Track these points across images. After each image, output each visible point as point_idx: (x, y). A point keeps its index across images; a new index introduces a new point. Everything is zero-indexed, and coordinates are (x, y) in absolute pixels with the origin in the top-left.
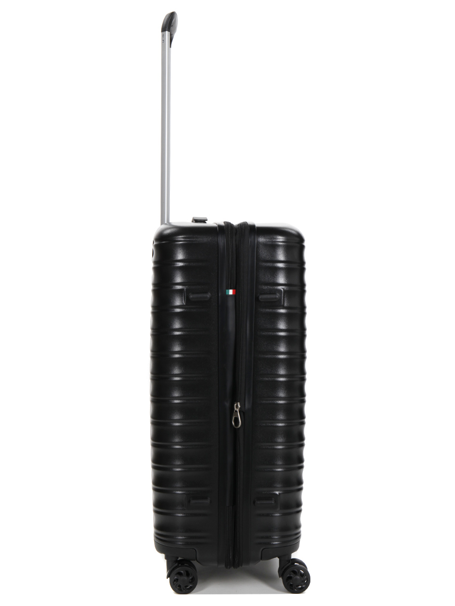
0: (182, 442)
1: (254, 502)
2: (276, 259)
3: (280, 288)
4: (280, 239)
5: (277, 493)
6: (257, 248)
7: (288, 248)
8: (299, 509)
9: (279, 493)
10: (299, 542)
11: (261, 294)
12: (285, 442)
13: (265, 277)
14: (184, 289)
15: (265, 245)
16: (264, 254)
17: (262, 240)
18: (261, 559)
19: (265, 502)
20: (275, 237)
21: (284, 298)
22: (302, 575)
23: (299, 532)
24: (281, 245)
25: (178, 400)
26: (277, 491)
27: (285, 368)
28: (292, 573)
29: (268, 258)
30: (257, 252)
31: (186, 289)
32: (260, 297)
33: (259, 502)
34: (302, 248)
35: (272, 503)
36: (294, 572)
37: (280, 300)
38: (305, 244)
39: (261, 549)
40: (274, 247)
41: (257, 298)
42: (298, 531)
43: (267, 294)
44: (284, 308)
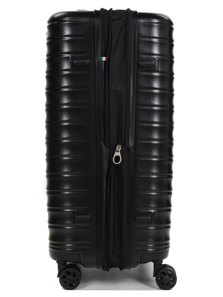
0: (71, 172)
1: (135, 218)
2: (152, 36)
3: (155, 57)
4: (155, 21)
5: (152, 211)
6: (138, 27)
7: (161, 29)
8: (168, 225)
9: (154, 212)
10: (169, 250)
11: (141, 61)
12: (158, 173)
13: (144, 48)
14: (69, 57)
15: (144, 25)
16: (143, 31)
17: (142, 21)
18: (140, 263)
19: (143, 218)
20: (151, 19)
21: (158, 64)
22: (170, 275)
23: (168, 244)
24: (156, 26)
25: (67, 140)
26: (153, 210)
27: (159, 117)
28: (163, 274)
29: (146, 34)
30: (138, 30)
31: (71, 57)
32: (140, 63)
33: (139, 218)
34: (171, 29)
35: (149, 219)
36: (164, 274)
37: (154, 66)
38: (174, 26)
39: (141, 254)
40: (150, 26)
41: (138, 65)
42: (167, 242)
43: (145, 61)
44: (157, 71)
